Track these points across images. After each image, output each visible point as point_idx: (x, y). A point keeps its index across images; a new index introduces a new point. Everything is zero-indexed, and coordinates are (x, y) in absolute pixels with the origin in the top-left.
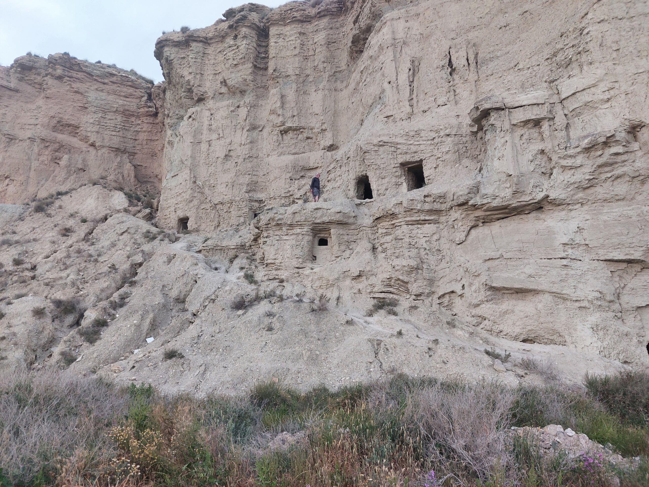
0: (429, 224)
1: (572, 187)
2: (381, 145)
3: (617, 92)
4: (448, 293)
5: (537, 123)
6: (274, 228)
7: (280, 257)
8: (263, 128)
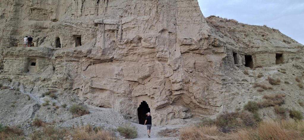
0: (75, 62)
1: (121, 55)
2: (66, 26)
3: (136, 26)
4: (77, 89)
5: (113, 31)
6: (10, 56)
7: (11, 70)
8: (23, 5)
